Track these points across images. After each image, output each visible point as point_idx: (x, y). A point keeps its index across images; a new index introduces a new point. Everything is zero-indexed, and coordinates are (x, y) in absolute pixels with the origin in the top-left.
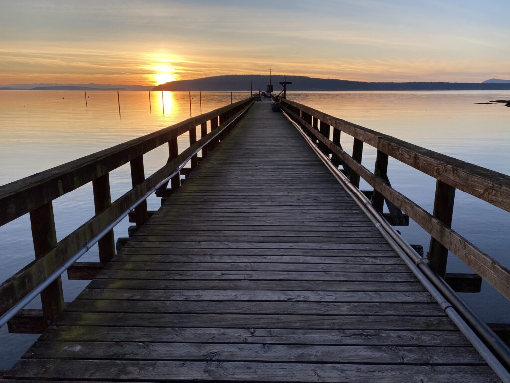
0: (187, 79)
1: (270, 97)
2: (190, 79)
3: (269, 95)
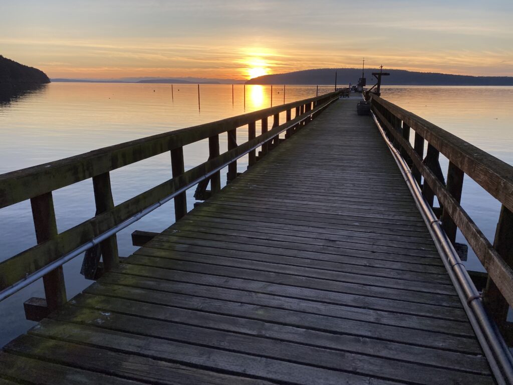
0: (279, 73)
1: (361, 92)
2: (281, 73)
3: (360, 89)
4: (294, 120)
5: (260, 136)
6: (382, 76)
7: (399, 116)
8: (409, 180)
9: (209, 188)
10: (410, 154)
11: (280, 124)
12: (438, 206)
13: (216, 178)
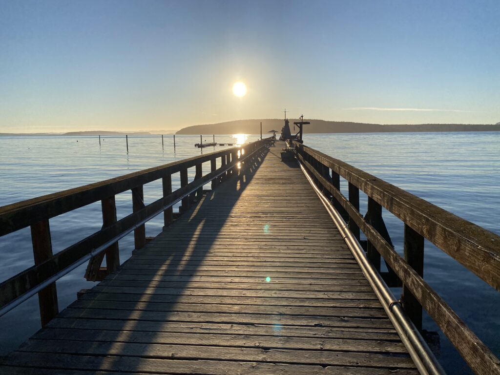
4: (220, 169)
5: (178, 190)
6: (304, 125)
7: (326, 164)
8: (347, 237)
9: (104, 264)
10: (345, 206)
11: (204, 174)
12: (387, 271)
13: (113, 253)
